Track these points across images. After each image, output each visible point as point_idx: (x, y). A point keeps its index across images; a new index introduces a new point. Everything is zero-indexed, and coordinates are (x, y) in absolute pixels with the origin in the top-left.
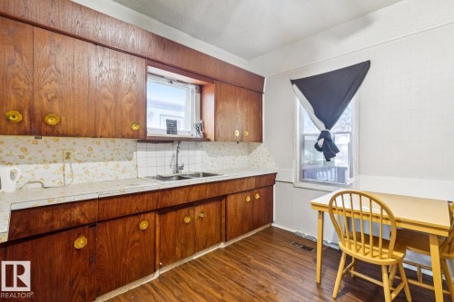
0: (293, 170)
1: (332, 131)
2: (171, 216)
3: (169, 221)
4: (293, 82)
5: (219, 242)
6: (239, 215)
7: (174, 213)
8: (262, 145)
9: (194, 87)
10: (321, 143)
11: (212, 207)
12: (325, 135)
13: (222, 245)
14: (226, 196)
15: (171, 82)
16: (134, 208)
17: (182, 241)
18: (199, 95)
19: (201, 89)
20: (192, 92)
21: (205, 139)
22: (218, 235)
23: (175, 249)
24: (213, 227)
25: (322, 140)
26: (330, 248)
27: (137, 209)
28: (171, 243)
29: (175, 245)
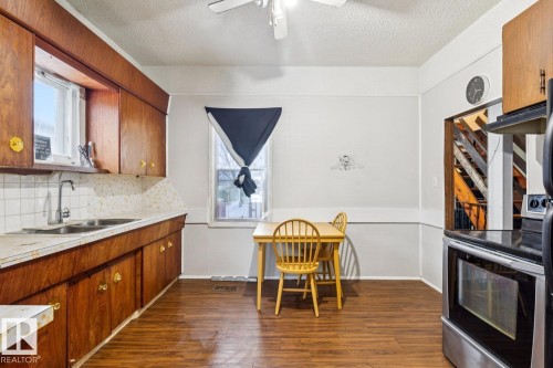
0: (208, 209)
1: (250, 168)
2: (83, 286)
3: (80, 294)
4: (208, 110)
5: (133, 312)
6: (154, 270)
7: (87, 280)
8: (165, 180)
9: (77, 88)
10: (242, 179)
11: (127, 264)
12: (245, 171)
13: (136, 315)
14: (142, 248)
15: (43, 73)
16: (44, 280)
17: (97, 319)
18: (84, 102)
19: (89, 93)
20: (74, 95)
21: (100, 169)
22: (133, 303)
23: (88, 334)
24: (128, 292)
25: (243, 176)
26: (249, 282)
27: (48, 280)
28: (83, 326)
29: (88, 327)
